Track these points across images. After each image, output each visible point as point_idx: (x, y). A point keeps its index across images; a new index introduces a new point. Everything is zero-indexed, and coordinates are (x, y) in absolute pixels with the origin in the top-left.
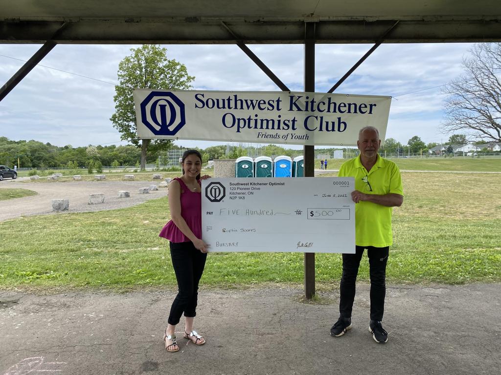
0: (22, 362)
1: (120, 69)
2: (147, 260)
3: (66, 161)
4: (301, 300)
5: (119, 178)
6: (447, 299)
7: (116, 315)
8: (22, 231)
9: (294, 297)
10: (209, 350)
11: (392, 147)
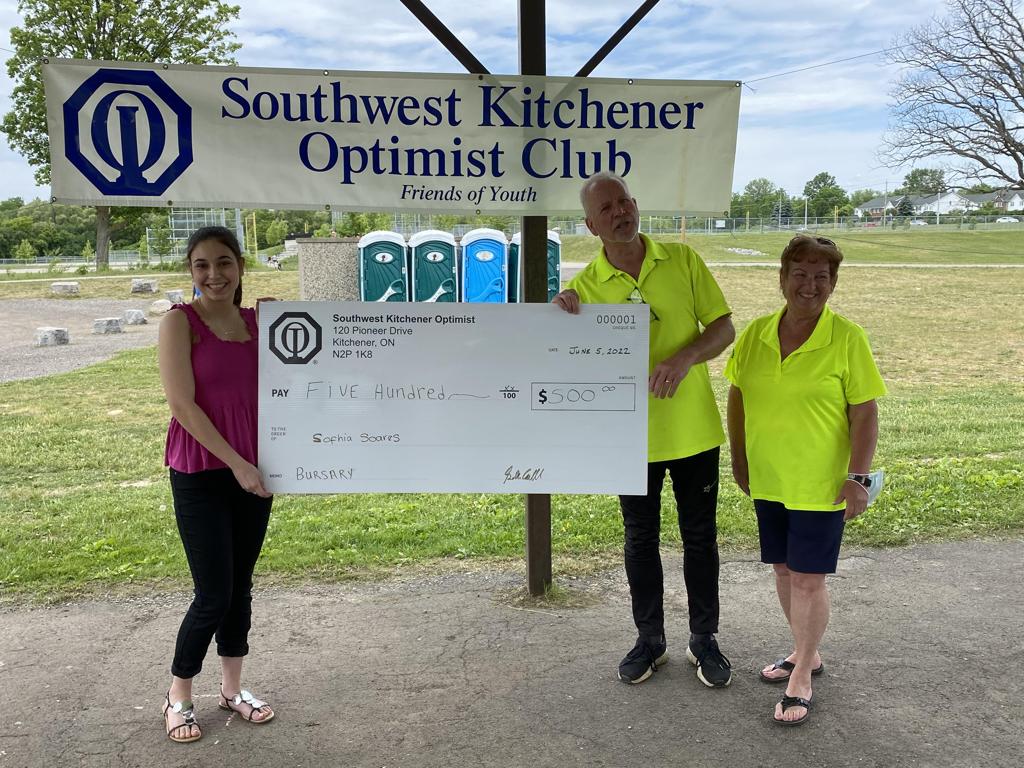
2: (120, 515)
4: (517, 600)
5: (36, 293)
6: (863, 583)
7: (39, 661)
9: (502, 592)
10: (285, 734)
11: (764, 201)
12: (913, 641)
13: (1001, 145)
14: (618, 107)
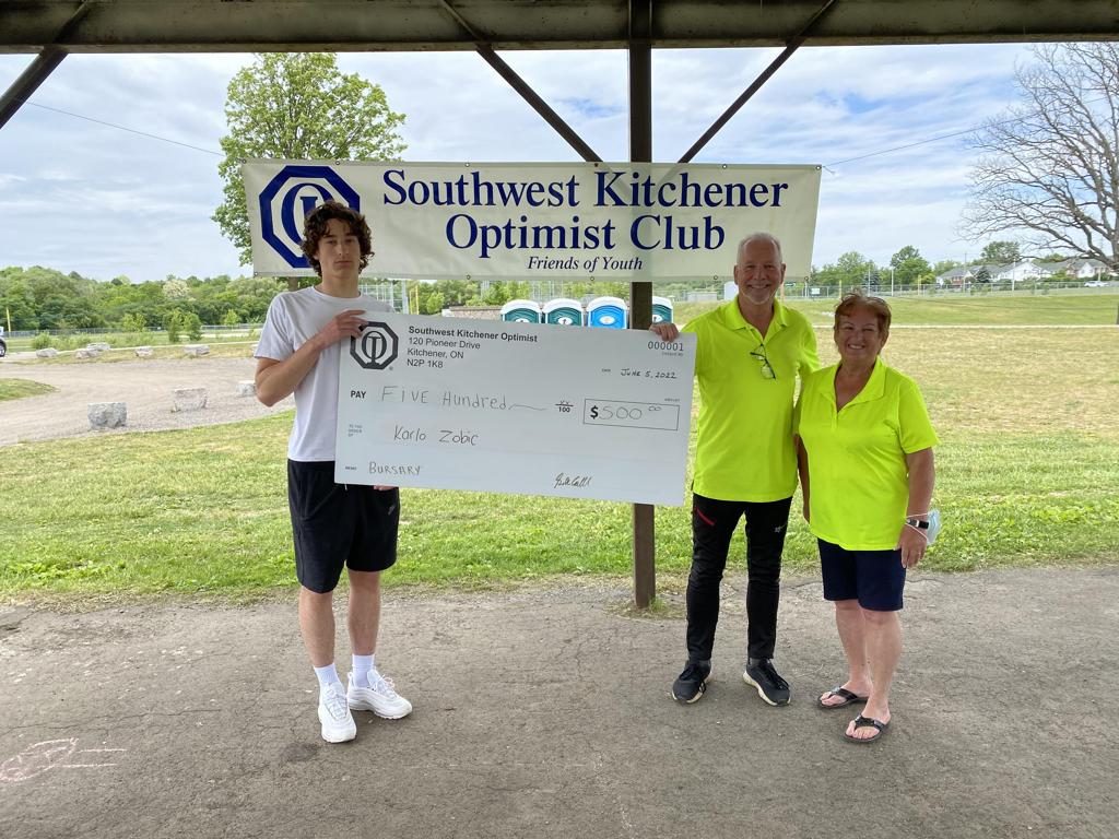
0: (29, 751)
1: (231, 98)
3: (117, 315)
4: (625, 611)
5: (239, 353)
6: (933, 603)
7: (231, 651)
8: (22, 475)
9: (613, 604)
10: (427, 717)
11: (855, 272)
12: (976, 655)
13: (1071, 219)
14: (714, 188)
